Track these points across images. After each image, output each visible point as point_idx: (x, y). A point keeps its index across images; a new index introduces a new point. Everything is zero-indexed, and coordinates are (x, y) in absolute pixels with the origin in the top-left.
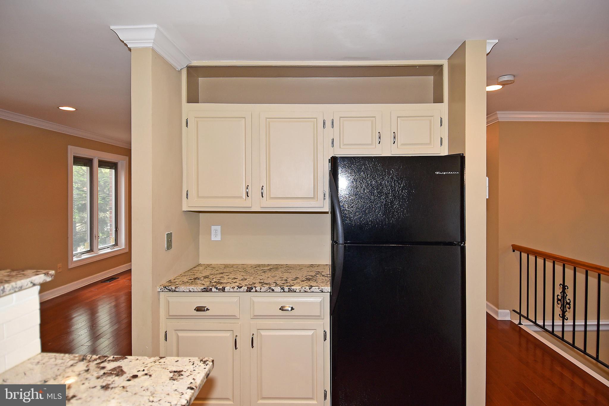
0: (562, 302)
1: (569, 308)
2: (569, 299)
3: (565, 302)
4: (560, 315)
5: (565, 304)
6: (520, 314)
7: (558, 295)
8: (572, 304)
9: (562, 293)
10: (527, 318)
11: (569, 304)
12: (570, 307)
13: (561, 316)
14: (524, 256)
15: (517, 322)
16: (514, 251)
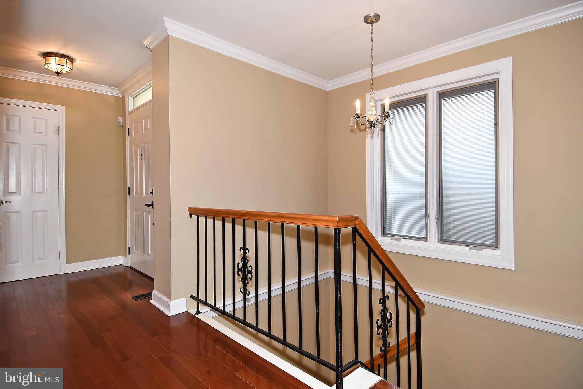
0: (243, 271)
1: (251, 279)
2: (250, 266)
3: (246, 270)
4: (241, 289)
5: (246, 273)
6: (197, 299)
7: (239, 263)
8: (254, 272)
9: (243, 260)
10: (206, 303)
11: (250, 272)
12: (252, 277)
13: (242, 291)
14: (202, 219)
15: (193, 312)
16: (191, 216)
